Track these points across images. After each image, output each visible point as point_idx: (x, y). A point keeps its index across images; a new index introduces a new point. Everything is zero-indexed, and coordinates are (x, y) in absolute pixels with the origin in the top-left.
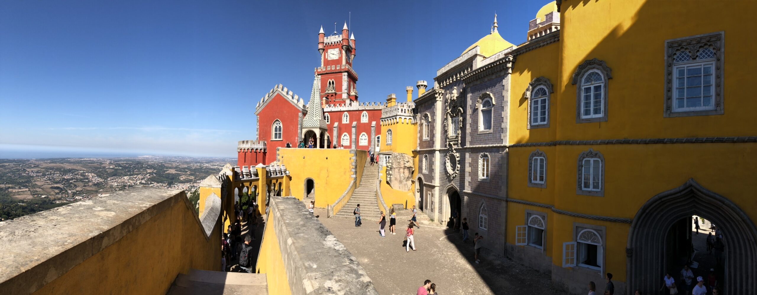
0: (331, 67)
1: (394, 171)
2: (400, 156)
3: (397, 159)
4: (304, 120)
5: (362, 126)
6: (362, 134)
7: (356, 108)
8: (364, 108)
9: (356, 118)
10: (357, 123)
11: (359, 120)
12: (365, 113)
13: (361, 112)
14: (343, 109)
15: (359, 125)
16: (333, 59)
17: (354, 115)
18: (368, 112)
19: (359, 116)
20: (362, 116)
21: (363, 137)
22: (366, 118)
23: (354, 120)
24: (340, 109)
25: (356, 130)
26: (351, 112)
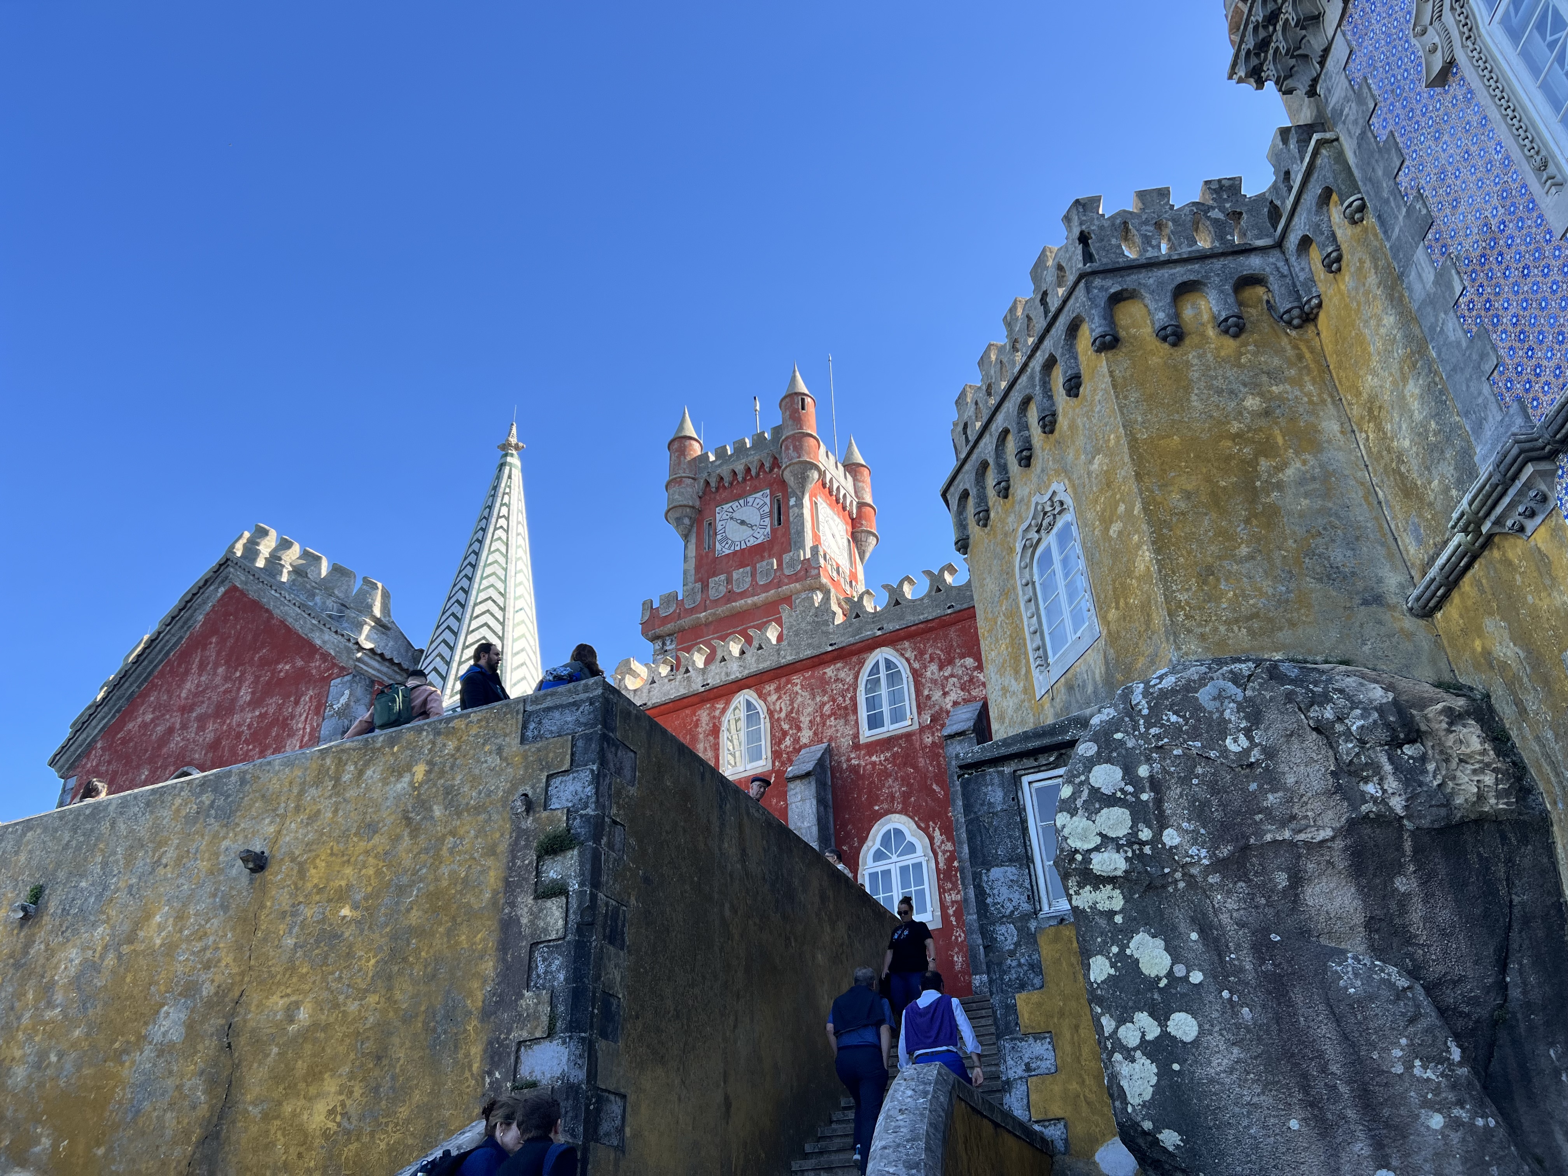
0: (729, 581)
3: (1207, 725)
5: (874, 764)
6: (878, 831)
7: (816, 641)
8: (871, 629)
9: (822, 716)
10: (828, 751)
11: (842, 721)
12: (888, 662)
13: (854, 659)
14: (727, 674)
15: (845, 766)
16: (744, 546)
17: (803, 697)
18: (904, 649)
19: (844, 697)
20: (861, 688)
21: (894, 858)
22: (895, 697)
23: (806, 736)
24: (704, 680)
25: (821, 801)
26: (784, 680)
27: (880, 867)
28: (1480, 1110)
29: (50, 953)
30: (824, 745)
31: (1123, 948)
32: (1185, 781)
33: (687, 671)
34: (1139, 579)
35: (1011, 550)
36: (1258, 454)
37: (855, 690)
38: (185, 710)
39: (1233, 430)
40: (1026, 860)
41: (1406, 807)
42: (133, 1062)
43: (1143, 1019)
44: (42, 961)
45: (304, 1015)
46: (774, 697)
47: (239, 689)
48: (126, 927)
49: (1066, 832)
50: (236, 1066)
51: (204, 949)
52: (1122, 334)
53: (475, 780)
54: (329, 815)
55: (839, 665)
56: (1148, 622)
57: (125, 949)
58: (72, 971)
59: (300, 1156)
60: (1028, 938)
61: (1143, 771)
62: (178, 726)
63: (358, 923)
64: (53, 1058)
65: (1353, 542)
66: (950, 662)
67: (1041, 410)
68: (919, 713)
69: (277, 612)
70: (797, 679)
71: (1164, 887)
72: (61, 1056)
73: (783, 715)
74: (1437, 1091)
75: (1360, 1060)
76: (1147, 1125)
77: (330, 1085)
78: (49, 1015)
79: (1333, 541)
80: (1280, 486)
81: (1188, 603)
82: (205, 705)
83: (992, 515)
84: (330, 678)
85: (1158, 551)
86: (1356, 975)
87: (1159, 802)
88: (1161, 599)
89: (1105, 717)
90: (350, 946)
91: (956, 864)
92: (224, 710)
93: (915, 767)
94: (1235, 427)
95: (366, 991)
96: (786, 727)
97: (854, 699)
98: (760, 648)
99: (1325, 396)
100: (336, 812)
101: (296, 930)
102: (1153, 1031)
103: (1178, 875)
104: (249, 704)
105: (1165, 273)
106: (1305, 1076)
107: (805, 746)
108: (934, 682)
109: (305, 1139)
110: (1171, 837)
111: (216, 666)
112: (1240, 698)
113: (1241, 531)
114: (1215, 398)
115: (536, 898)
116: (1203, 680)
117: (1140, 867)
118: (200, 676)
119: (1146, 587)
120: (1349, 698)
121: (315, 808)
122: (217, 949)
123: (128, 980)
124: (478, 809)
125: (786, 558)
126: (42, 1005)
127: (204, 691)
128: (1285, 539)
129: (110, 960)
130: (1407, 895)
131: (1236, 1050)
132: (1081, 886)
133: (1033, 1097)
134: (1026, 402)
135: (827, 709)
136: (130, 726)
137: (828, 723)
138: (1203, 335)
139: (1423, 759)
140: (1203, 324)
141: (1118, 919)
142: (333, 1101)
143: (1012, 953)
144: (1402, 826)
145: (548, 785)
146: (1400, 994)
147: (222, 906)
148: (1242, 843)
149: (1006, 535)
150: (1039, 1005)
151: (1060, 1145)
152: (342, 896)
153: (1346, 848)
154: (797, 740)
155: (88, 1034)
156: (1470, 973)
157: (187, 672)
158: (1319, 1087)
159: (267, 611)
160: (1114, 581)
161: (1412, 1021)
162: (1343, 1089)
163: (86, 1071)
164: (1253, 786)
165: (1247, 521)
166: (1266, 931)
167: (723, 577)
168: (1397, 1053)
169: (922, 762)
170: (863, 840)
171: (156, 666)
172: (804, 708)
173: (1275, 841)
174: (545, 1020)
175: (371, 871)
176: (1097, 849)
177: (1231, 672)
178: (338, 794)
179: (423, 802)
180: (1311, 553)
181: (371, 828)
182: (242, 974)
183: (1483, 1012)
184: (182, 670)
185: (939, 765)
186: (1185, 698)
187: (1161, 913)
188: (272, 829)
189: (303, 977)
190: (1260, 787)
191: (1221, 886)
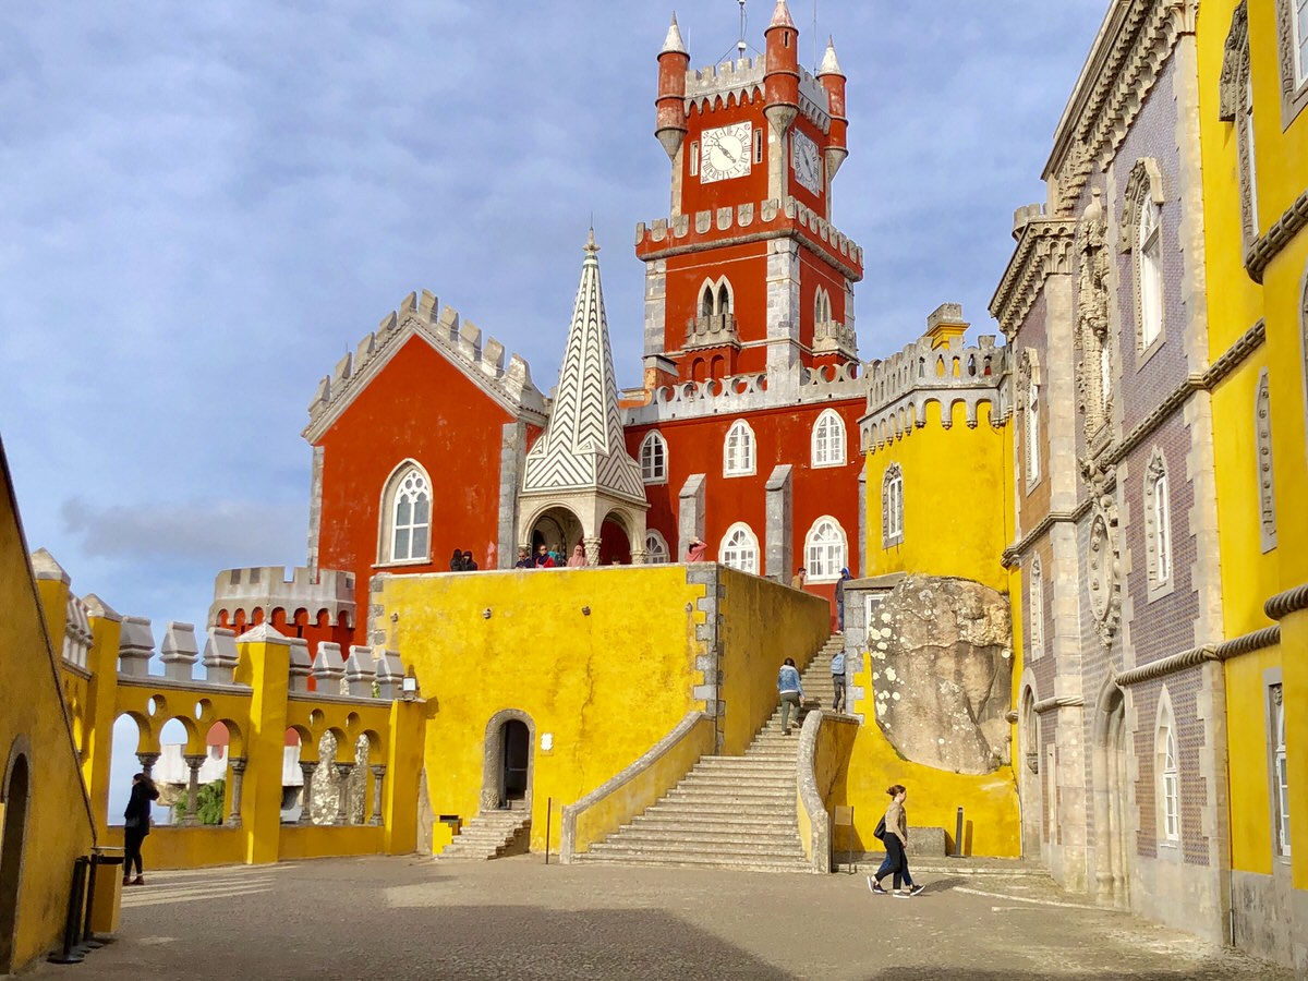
0: (714, 217)
1: (908, 666)
2: (934, 590)
3: (920, 605)
4: (529, 457)
6: (818, 524)
7: (788, 395)
8: (824, 395)
9: (789, 446)
10: (792, 471)
11: (801, 452)
12: (832, 418)
13: (811, 414)
14: (729, 407)
15: (801, 482)
16: (726, 177)
18: (843, 413)
20: (815, 432)
21: (826, 540)
22: (835, 443)
23: (779, 458)
24: (713, 407)
25: (786, 504)
26: (766, 417)
27: (817, 544)
30: (790, 466)
31: (884, 671)
32: (910, 622)
33: (702, 397)
37: (811, 433)
43: (886, 692)
51: (571, 640)
53: (670, 593)
54: (615, 596)
55: (802, 415)
61: (898, 617)
63: (631, 639)
68: (848, 457)
71: (898, 654)
76: (883, 721)
90: (629, 648)
97: (809, 439)
98: (752, 391)
100: (618, 595)
102: (888, 696)
103: (903, 651)
107: (778, 463)
110: (902, 640)
112: (932, 597)
117: (892, 647)
124: (672, 606)
125: (764, 204)
130: (968, 664)
131: (909, 704)
132: (874, 650)
135: (792, 442)
137: (792, 451)
140: (961, 421)
141: (883, 662)
144: (970, 645)
145: (697, 601)
147: (575, 624)
148: (923, 645)
153: (953, 650)
154: (774, 459)
156: (979, 689)
158: (929, 716)
161: (956, 701)
167: (708, 212)
168: (951, 709)
170: (808, 528)
173: (933, 645)
174: (702, 680)
176: (880, 640)
179: (653, 599)
182: (589, 651)
187: (896, 662)
188: (591, 597)
189: (613, 656)
190: (932, 627)
191: (915, 656)
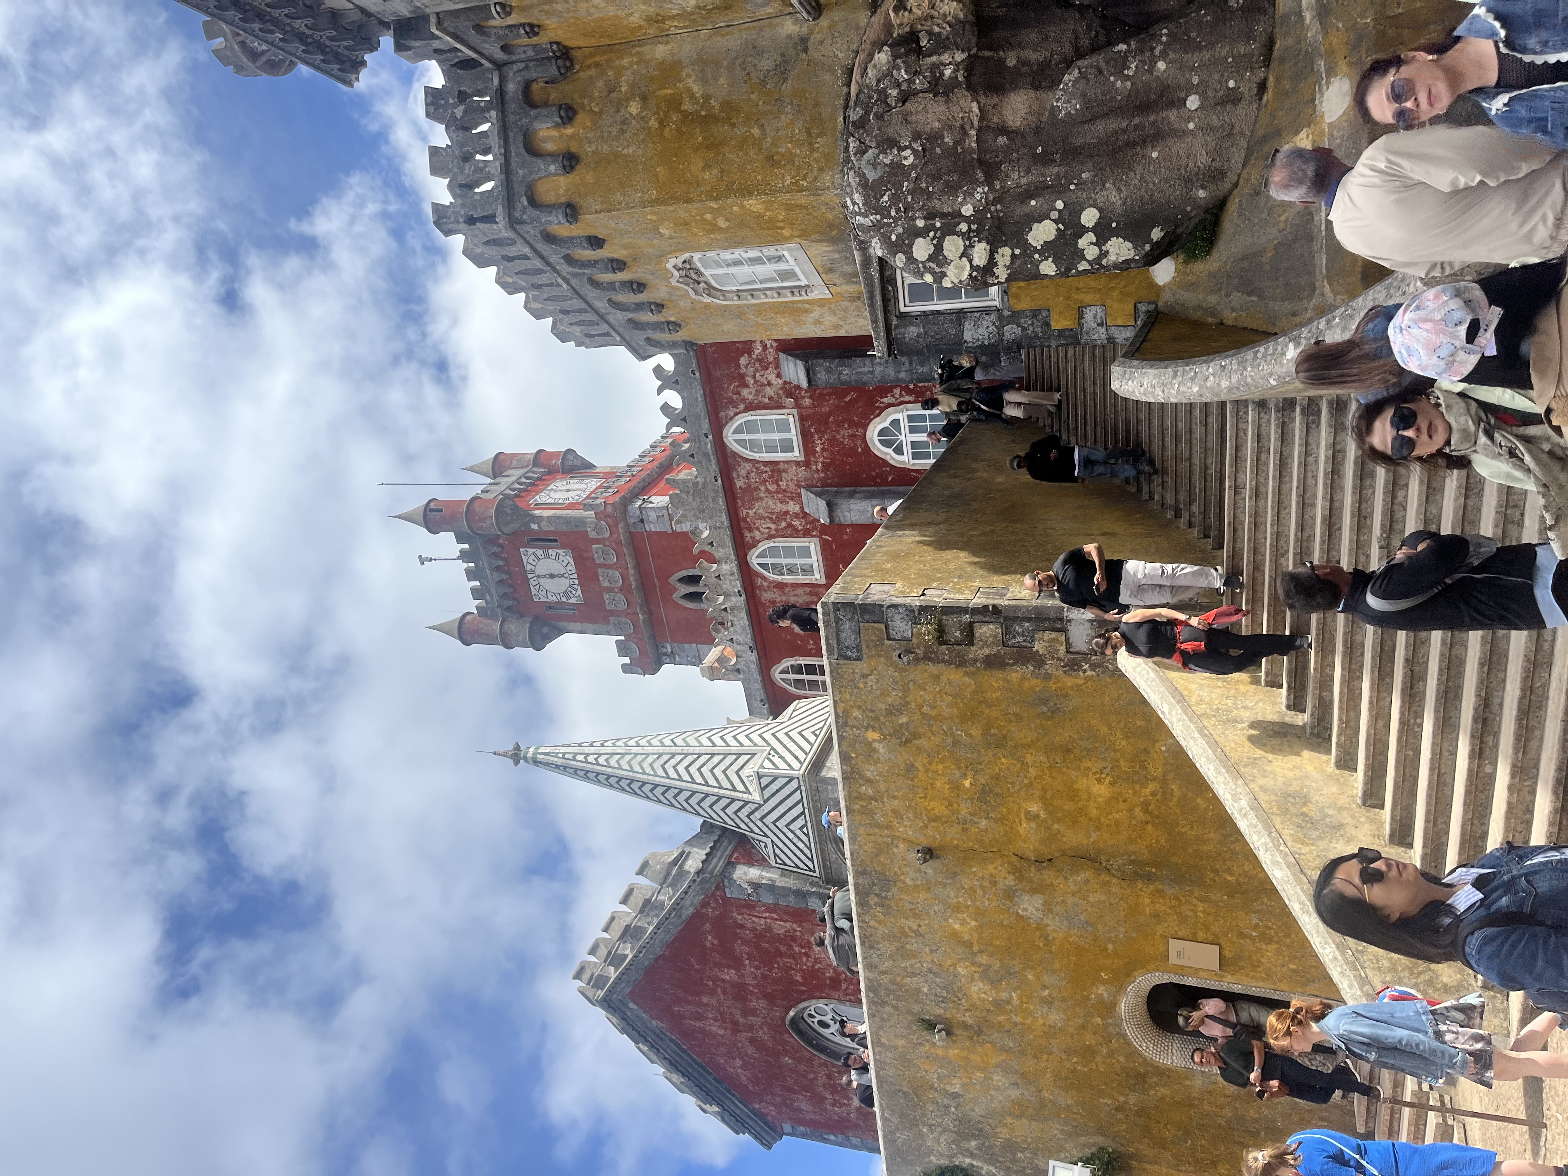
0: (610, 590)
1: (1024, 195)
5: (823, 450)
6: (879, 449)
7: (711, 495)
8: (706, 445)
9: (777, 492)
10: (808, 488)
11: (784, 475)
12: (736, 432)
13: (730, 461)
14: (732, 574)
15: (822, 475)
16: (575, 576)
17: (759, 508)
18: (726, 416)
19: (763, 472)
20: (756, 456)
21: (902, 437)
22: (768, 427)
23: (793, 507)
24: (735, 595)
25: (852, 495)
26: (743, 525)
27: (907, 450)
28: (1156, 37)
29: (972, 1008)
30: (803, 491)
31: (1036, 250)
32: (930, 196)
33: (725, 610)
34: (767, 210)
35: (707, 306)
36: (678, 110)
37: (758, 462)
38: (736, 1028)
39: (656, 125)
40: (961, 314)
41: (963, 51)
42: (1054, 931)
43: (1082, 243)
44: (978, 1013)
45: (1034, 808)
46: (757, 534)
47: (723, 980)
48: (960, 949)
49: (956, 281)
50: (1063, 853)
51: (982, 887)
52: (563, 200)
53: (884, 693)
54: (896, 802)
55: (735, 475)
56: (801, 207)
57: (976, 948)
58: (988, 987)
59: (1125, 801)
60: (1015, 317)
61: (920, 223)
62: (749, 1034)
63: (976, 772)
64: (1046, 992)
65: (758, 52)
66: (742, 377)
67: (606, 270)
68: (784, 408)
69: (659, 951)
70: (743, 513)
71: (999, 219)
72: (1045, 987)
73: (773, 526)
74: (1143, 62)
75: (1121, 108)
76: (1147, 247)
77: (1082, 783)
78: (1016, 1001)
79: (755, 65)
80: (707, 98)
81: (794, 177)
82: (734, 1010)
83: (672, 319)
84: (725, 899)
85: (751, 194)
86: (1069, 102)
87: (943, 215)
88: (788, 196)
89: (879, 245)
90: (992, 778)
91: (911, 386)
92: (740, 992)
93: (829, 415)
94: (653, 123)
95: (1023, 763)
96: (784, 524)
97: (766, 463)
98: (711, 544)
99: (634, 51)
100: (895, 798)
101: (976, 819)
102: (1091, 237)
103: (993, 209)
104: (738, 970)
105: (514, 160)
106: (1127, 144)
107: (802, 508)
108: (758, 392)
109: (1115, 798)
110: (967, 210)
111: (700, 1004)
112: (877, 151)
113: (740, 131)
114: (628, 135)
115: (972, 644)
116: (861, 175)
117: (985, 233)
118: (707, 1018)
119: (776, 206)
120: (884, 77)
121: (890, 813)
122: (983, 878)
123: (998, 943)
124: (906, 690)
125: (592, 535)
126: (1009, 1007)
127: (721, 1013)
128: (750, 100)
129: (983, 959)
130: (1019, 59)
131: (1107, 185)
132: (993, 274)
133: (1120, 323)
134: (592, 282)
135: (772, 488)
136: (744, 1078)
137: (784, 487)
138: (572, 137)
139: (930, 33)
140: (561, 136)
141: (1017, 252)
142: (1093, 779)
143: (1024, 329)
144: (975, 55)
145: (894, 639)
146: (1083, 76)
147: (953, 878)
148: (976, 163)
149: (693, 309)
150: (1060, 313)
151: (1151, 307)
152: (956, 787)
153: (987, 96)
154: (796, 515)
155: (1032, 968)
156: (1072, 27)
157: (702, 1031)
158: (1134, 136)
159: (656, 960)
160: (761, 228)
161: (1100, 71)
162: (1137, 121)
163: (1057, 966)
164: (938, 150)
165: (733, 125)
166: (1035, 156)
167: (606, 596)
168: (1119, 84)
169: (826, 409)
170: (885, 463)
171: (693, 1060)
172: (768, 507)
173: (977, 141)
174: (1054, 635)
175: (941, 766)
176: (970, 261)
177: (855, 154)
178: (882, 797)
179: (896, 731)
180: (763, 83)
181: (910, 768)
182: (1002, 856)
183: (1096, 24)
184: (699, 1036)
185: (830, 394)
186: (872, 188)
187: (1016, 222)
188: (902, 846)
189: (1009, 811)
190: (939, 146)
191: (1003, 181)
